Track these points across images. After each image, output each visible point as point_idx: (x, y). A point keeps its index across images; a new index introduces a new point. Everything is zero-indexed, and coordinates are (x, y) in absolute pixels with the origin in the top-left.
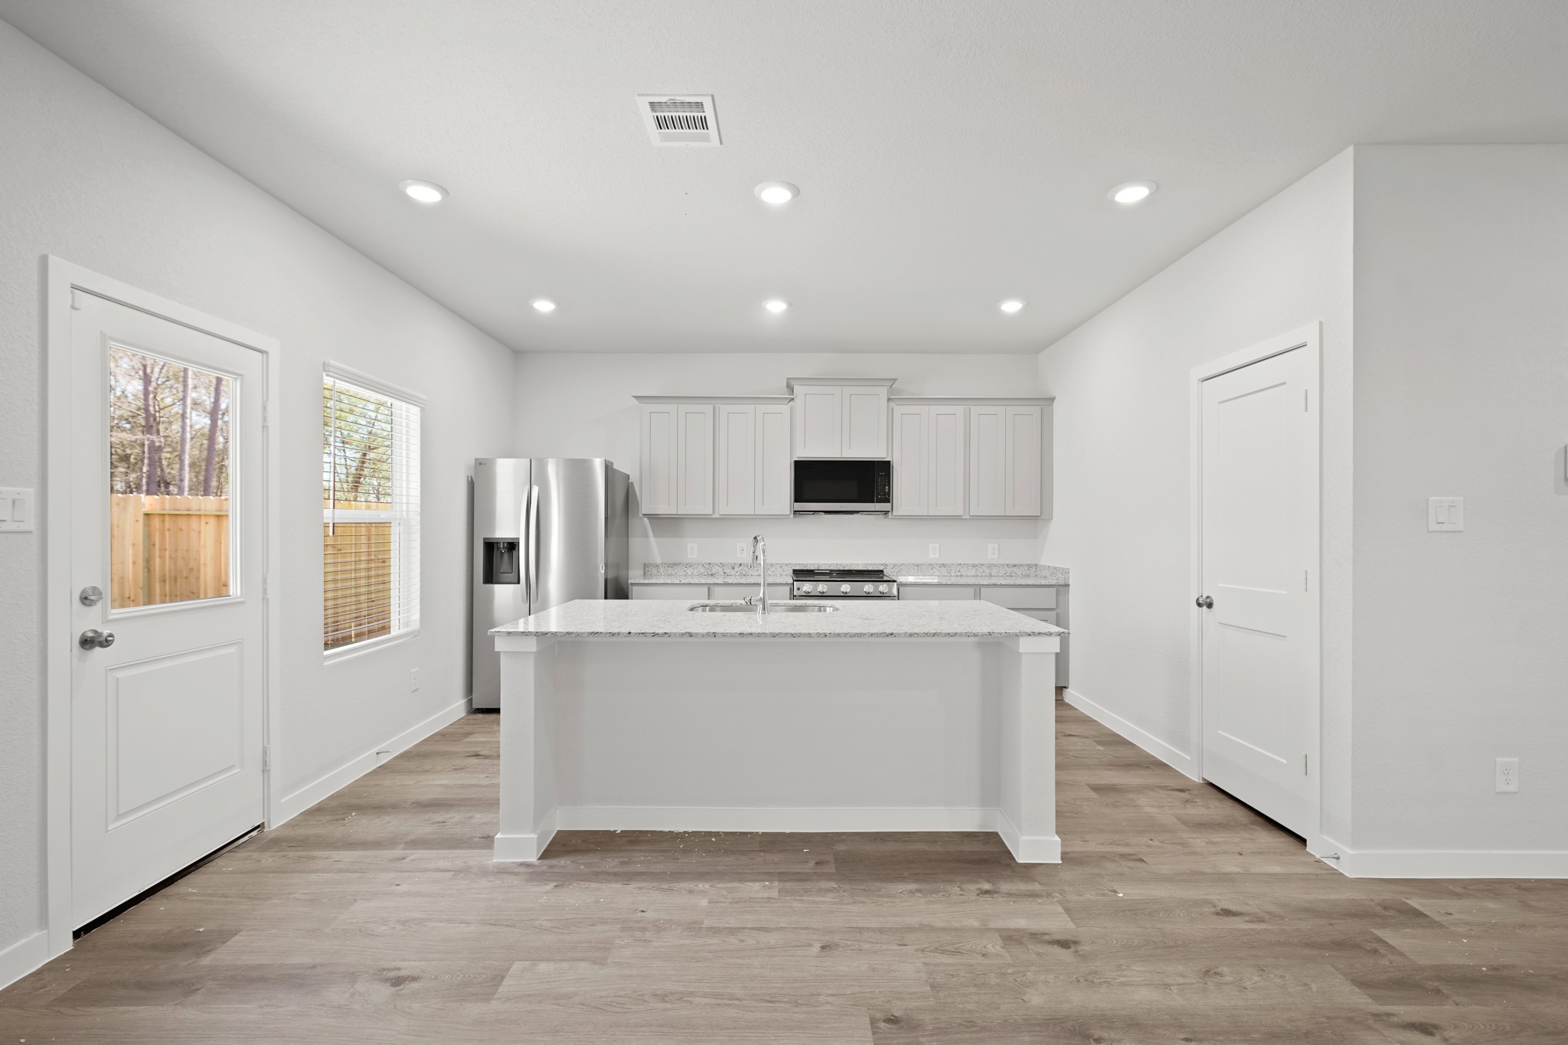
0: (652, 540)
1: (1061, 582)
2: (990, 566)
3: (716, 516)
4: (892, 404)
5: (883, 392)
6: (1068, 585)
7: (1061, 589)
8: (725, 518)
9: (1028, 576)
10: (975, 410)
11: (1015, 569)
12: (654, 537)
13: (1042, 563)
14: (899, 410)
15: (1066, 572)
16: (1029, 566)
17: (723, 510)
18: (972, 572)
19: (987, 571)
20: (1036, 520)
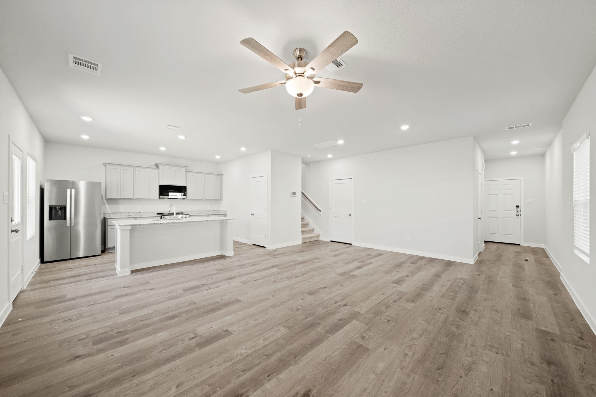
0: (107, 206)
1: (226, 214)
2: (209, 211)
3: (134, 199)
4: (186, 172)
5: (184, 169)
6: (227, 214)
7: (225, 215)
8: (137, 200)
9: (217, 213)
10: (207, 176)
11: (214, 211)
12: (108, 204)
13: (220, 210)
14: (188, 174)
15: (226, 211)
16: (217, 211)
17: (137, 197)
18: (205, 212)
19: (208, 212)
20: (219, 200)
